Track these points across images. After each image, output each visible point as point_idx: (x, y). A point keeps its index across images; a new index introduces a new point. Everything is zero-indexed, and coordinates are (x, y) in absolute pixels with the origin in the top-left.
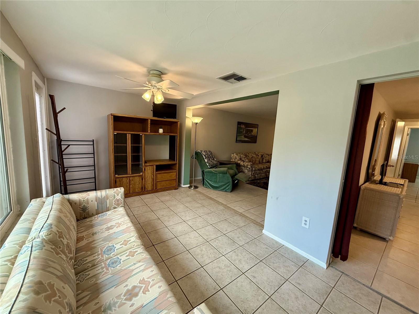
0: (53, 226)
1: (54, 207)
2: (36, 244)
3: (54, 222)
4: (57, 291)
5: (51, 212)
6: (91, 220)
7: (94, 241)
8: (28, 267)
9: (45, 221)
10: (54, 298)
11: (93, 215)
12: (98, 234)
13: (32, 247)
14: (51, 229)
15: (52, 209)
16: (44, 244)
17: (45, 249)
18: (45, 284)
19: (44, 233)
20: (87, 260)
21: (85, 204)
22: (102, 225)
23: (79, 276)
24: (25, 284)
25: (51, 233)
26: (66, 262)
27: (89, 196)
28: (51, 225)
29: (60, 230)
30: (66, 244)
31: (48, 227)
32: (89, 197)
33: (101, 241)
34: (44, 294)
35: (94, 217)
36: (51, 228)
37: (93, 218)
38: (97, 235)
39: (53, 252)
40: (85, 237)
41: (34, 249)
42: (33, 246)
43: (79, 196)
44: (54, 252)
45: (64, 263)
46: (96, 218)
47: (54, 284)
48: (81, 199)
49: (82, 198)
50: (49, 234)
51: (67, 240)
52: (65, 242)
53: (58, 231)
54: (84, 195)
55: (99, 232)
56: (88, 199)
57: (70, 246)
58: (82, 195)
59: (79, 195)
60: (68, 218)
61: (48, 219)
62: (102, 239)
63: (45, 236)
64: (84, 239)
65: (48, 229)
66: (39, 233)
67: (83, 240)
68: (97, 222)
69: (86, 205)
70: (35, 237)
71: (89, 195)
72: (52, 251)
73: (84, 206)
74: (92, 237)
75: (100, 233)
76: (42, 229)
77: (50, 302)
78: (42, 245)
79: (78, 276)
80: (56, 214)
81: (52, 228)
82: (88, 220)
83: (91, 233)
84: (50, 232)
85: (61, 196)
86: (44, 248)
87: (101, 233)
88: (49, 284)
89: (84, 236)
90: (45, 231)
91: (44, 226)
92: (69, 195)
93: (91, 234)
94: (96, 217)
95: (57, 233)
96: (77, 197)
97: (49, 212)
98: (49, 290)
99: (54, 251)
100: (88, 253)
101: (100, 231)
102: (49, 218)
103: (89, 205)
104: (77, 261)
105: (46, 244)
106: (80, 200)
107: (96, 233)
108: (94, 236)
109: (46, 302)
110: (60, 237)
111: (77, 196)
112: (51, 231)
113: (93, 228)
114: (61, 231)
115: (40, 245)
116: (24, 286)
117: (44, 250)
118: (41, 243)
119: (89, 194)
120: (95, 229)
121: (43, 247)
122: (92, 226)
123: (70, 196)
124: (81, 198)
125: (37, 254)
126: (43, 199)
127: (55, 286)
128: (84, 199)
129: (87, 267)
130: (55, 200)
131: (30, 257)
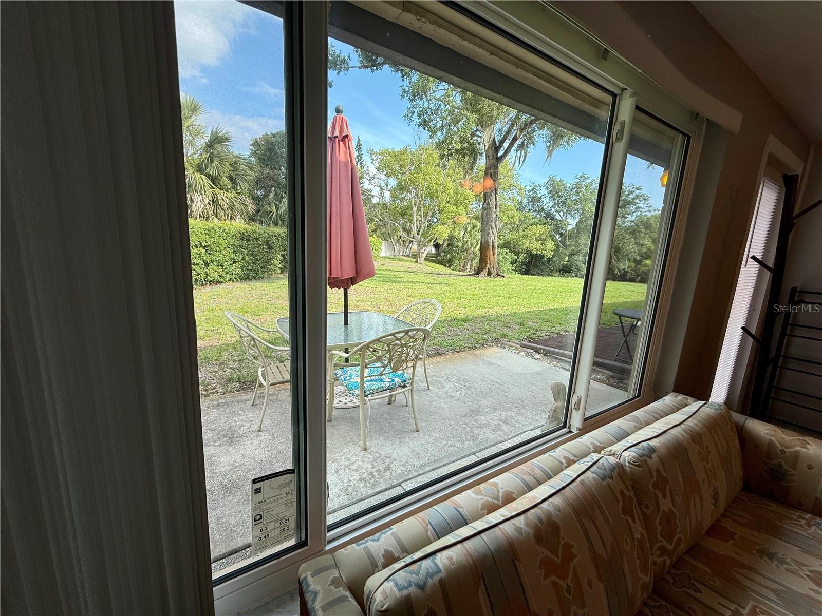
0: (654, 456)
1: (689, 422)
2: (603, 463)
3: (662, 450)
4: (571, 573)
5: (676, 428)
6: (784, 516)
7: (751, 569)
8: (563, 488)
9: (650, 437)
10: (557, 580)
11: (799, 507)
12: (777, 566)
13: (594, 464)
14: (645, 458)
15: (681, 425)
16: (615, 474)
17: (608, 485)
18: (561, 539)
19: (629, 456)
20: (701, 592)
21: (783, 462)
22: (806, 552)
23: (657, 604)
24: (539, 509)
25: (642, 465)
26: (636, 544)
27: (807, 448)
28: (653, 450)
29: (665, 472)
30: (663, 511)
31: (644, 450)
32: (804, 450)
33: (771, 589)
34: (546, 552)
35: (798, 514)
36: (647, 456)
37: (795, 514)
38: (774, 564)
39: (619, 502)
40: (735, 539)
41: (595, 467)
42: (597, 463)
43: (772, 432)
44: (621, 503)
45: (628, 540)
46: (804, 521)
47: (575, 556)
48: (777, 444)
49: (780, 444)
50: (637, 464)
51: (673, 505)
52: (666, 505)
53: (658, 471)
54: (789, 438)
55: (782, 562)
56: (796, 455)
57: (676, 523)
58: (783, 436)
59: (774, 431)
60: (708, 463)
61: (658, 438)
62: (779, 587)
63: (629, 462)
64: (731, 542)
65: (642, 453)
66: (624, 451)
67: (727, 541)
68: (800, 532)
69: (786, 467)
70: (615, 452)
71: (808, 446)
72: (620, 498)
73: (780, 465)
74: (754, 555)
75: (785, 566)
76: (633, 448)
77: (545, 578)
78: (609, 472)
79: (657, 601)
80: (681, 438)
81: (650, 457)
82: (774, 507)
83: (759, 544)
84: (641, 461)
85: (721, 409)
86: (609, 480)
87: (787, 570)
88: (568, 546)
89: (735, 534)
90: (634, 454)
91: (640, 445)
92: (747, 418)
93: (757, 547)
94: (804, 519)
95: (655, 475)
96: (764, 433)
97: (671, 426)
98: (560, 555)
99: (623, 502)
100: (714, 582)
101: (789, 560)
102: (661, 437)
103: (795, 472)
104: (679, 570)
105: (618, 477)
106: (771, 443)
107: (771, 556)
108: (762, 559)
109: (540, 568)
110: (655, 486)
111: (767, 431)
112: (645, 461)
113: (777, 540)
114: (666, 477)
115: (606, 470)
116: (536, 509)
117: (605, 483)
118: (610, 469)
119: (809, 444)
120: (780, 547)
121: (609, 477)
122: (776, 531)
123: (748, 421)
124: (778, 441)
125: (590, 481)
126: (689, 401)
127: (575, 561)
128: (786, 447)
129: (690, 608)
130: (701, 411)
131: (579, 476)
